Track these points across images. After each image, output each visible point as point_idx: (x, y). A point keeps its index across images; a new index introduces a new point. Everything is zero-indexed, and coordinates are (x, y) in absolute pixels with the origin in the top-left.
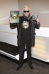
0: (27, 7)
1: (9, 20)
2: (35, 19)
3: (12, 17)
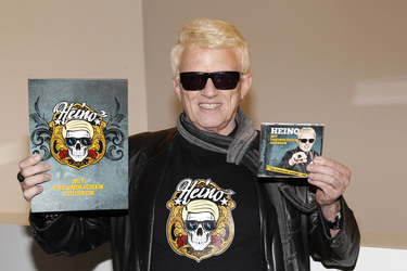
0: (212, 31)
1: (21, 178)
2: (291, 162)
3: (55, 143)
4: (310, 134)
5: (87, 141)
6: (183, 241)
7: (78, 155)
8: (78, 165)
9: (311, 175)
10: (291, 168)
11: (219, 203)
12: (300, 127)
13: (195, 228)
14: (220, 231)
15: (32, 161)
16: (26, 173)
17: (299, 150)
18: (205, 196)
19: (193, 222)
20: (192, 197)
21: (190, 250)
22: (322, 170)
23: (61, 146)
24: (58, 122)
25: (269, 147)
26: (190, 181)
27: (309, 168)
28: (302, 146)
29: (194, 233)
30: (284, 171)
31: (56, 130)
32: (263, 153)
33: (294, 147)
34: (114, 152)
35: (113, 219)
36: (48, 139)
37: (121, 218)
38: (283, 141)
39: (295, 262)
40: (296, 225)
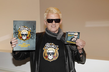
1: (11, 43)
2: (72, 40)
3: (19, 35)
4: (77, 34)
5: (26, 35)
6: (47, 57)
7: (24, 38)
8: (24, 40)
9: (77, 43)
10: (72, 42)
11: (55, 48)
12: (75, 32)
13: (50, 54)
14: (55, 55)
15: (14, 39)
16: (12, 42)
17: (74, 37)
18: (52, 47)
19: (49, 53)
20: (49, 47)
21: (48, 59)
22: (79, 42)
23: (20, 36)
24: (20, 30)
25: (68, 37)
26: (48, 44)
27: (76, 42)
28: (75, 37)
29: (49, 55)
30: (71, 42)
31: (19, 32)
32: (66, 38)
33: (73, 37)
34: (32, 37)
35: (30, 52)
36: (18, 34)
37: (32, 52)
38: (71, 36)
39: (72, 62)
40: (72, 54)
